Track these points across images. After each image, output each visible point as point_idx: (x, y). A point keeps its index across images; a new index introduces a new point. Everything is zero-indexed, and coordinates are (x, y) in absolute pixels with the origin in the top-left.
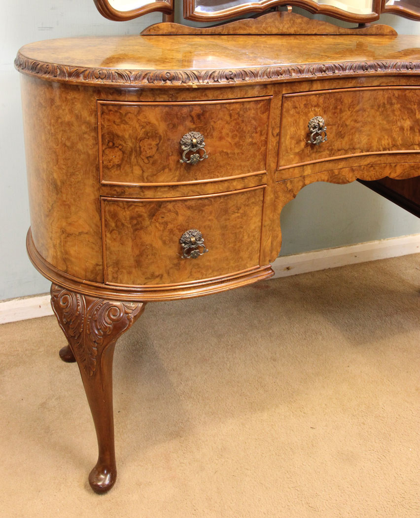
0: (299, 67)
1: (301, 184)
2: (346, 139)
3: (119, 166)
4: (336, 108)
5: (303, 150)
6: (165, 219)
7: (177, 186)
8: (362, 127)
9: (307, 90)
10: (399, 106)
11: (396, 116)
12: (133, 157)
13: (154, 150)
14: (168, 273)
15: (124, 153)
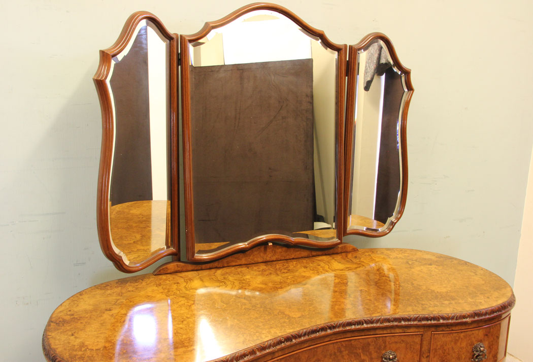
0: (262, 345)
9: (270, 358)
10: (347, 352)
11: (345, 359)
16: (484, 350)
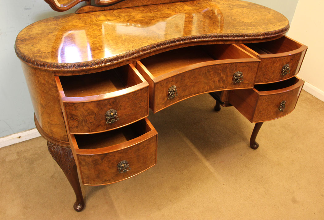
2: (187, 91)
3: (77, 127)
4: (182, 80)
5: (166, 102)
8: (195, 84)
10: (213, 72)
11: (211, 77)
12: (84, 123)
13: (93, 119)
15: (79, 122)
16: (289, 68)
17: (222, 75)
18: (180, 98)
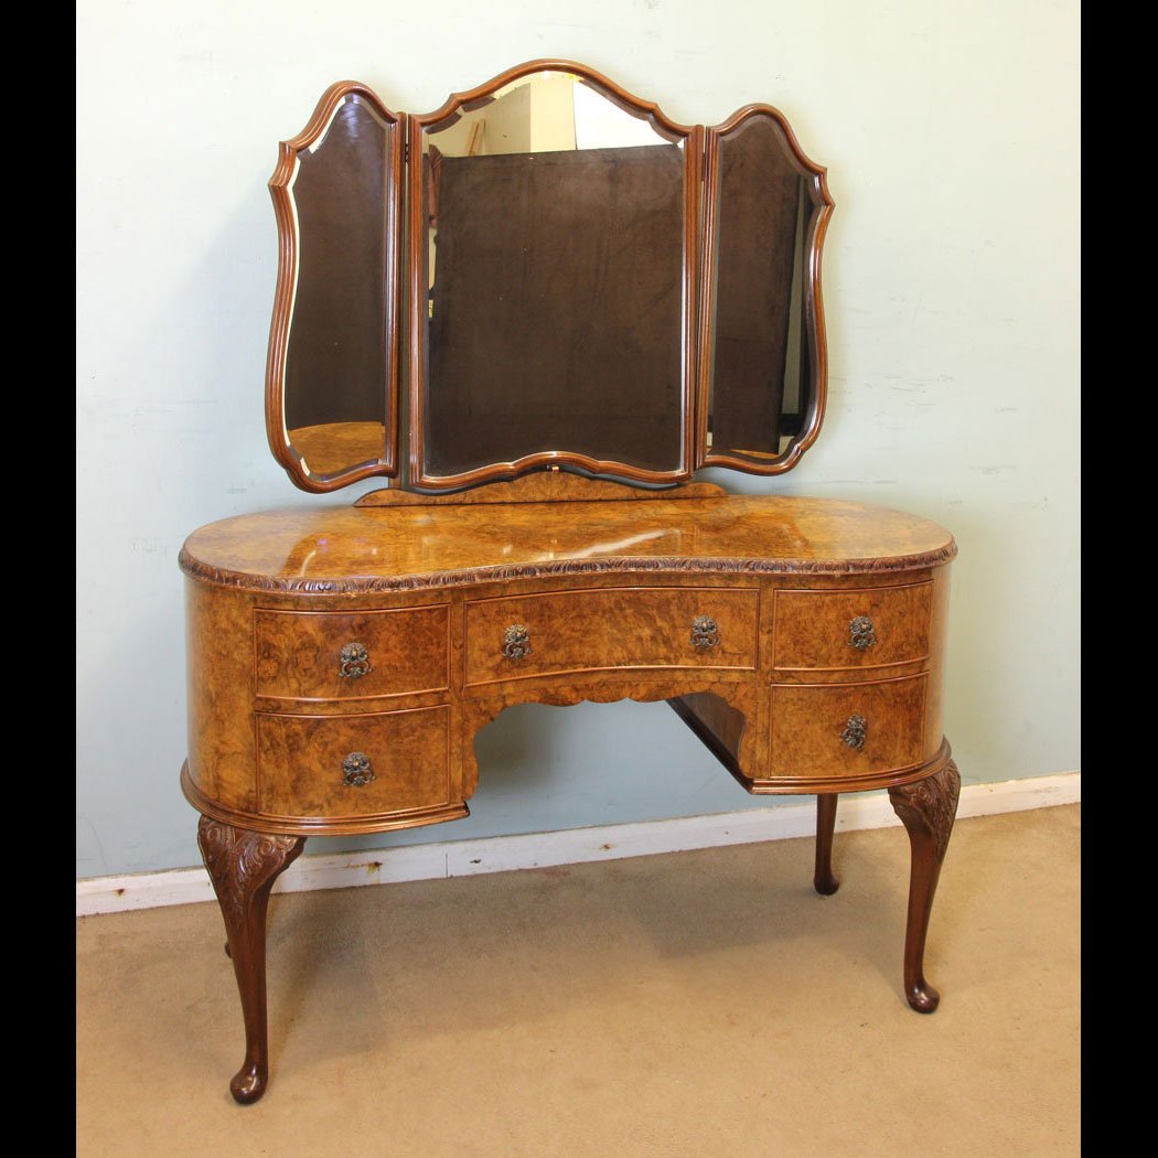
1: (500, 704)
2: (561, 651)
3: (274, 678)
4: (542, 615)
5: (499, 665)
6: (326, 739)
7: (338, 702)
8: (583, 636)
10: (632, 611)
11: (629, 623)
12: (289, 669)
13: (312, 661)
14: (329, 804)
15: (279, 664)
17: (660, 623)
18: (542, 667)
